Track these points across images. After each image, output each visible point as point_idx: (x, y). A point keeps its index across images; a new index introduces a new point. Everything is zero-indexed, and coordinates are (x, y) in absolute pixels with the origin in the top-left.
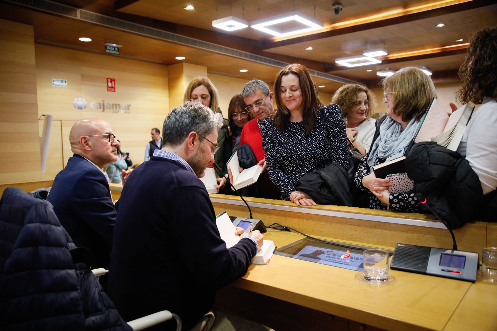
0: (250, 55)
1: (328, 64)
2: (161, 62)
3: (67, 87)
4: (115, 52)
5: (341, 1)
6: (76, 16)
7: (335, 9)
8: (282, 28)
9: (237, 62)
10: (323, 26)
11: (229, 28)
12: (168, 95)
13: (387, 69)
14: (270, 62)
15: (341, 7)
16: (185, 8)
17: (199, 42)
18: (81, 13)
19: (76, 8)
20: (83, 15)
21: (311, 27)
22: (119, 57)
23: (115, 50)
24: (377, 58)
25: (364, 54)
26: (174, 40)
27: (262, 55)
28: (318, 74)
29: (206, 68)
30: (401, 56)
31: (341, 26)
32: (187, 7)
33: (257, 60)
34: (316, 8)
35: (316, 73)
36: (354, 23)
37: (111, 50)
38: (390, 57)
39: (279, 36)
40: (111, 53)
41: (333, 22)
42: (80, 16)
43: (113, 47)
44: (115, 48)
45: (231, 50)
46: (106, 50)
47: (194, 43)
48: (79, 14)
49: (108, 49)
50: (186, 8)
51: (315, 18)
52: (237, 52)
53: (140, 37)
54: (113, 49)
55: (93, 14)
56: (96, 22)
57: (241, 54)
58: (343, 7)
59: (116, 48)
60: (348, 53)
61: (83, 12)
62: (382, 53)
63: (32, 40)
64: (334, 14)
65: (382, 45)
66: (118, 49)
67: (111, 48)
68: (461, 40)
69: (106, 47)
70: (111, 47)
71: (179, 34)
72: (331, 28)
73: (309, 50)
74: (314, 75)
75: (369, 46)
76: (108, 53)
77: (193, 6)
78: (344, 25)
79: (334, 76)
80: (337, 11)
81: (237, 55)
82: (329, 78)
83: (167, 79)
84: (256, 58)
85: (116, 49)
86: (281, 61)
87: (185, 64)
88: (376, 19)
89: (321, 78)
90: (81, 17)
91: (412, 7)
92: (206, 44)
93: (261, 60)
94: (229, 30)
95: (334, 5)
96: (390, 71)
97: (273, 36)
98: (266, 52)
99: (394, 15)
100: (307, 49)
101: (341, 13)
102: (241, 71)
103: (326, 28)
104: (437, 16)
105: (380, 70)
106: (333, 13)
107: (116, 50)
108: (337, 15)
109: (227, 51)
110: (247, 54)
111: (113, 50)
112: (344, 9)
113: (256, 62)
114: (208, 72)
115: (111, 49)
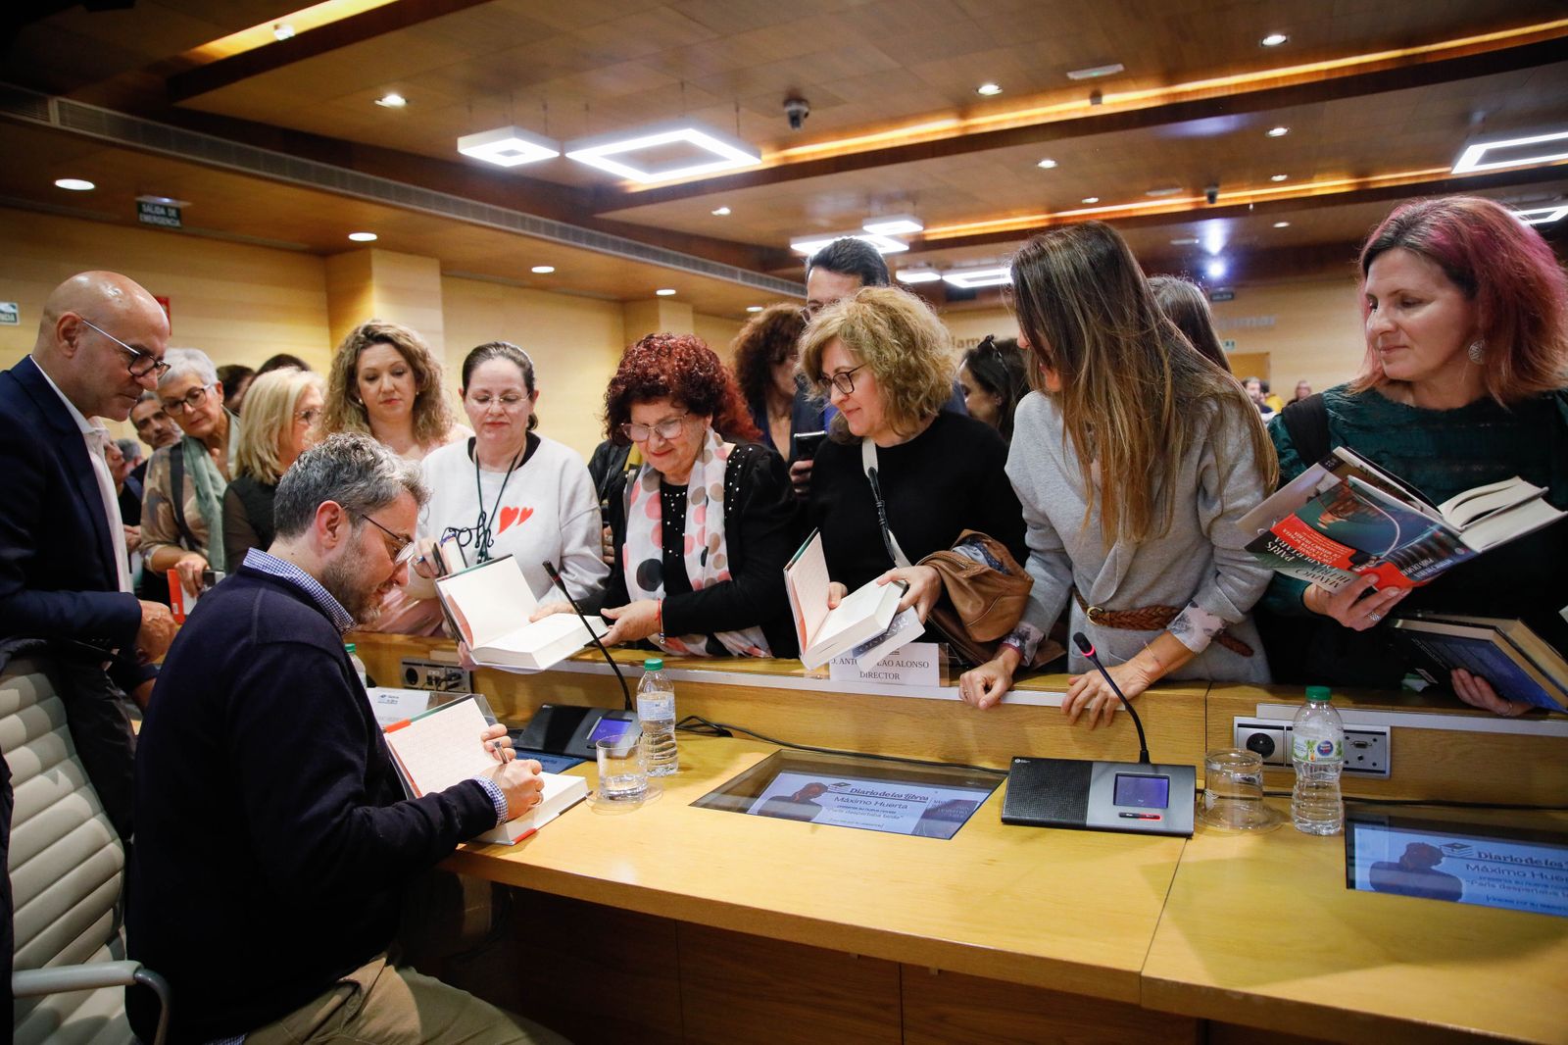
0: (561, 228)
1: (771, 250)
2: (305, 246)
3: (18, 323)
4: (169, 222)
5: (806, 96)
6: (48, 120)
7: (790, 113)
8: (651, 160)
9: (523, 246)
10: (759, 156)
11: (504, 157)
12: (327, 341)
13: (922, 264)
14: (616, 246)
15: (805, 109)
16: (378, 102)
17: (417, 192)
18: (61, 108)
19: (45, 95)
20: (67, 115)
21: (728, 160)
22: (179, 234)
23: (167, 216)
24: (895, 238)
25: (865, 228)
26: (346, 189)
27: (596, 229)
28: (745, 277)
29: (436, 262)
30: (955, 231)
31: (804, 155)
32: (383, 100)
33: (580, 241)
34: (742, 110)
35: (739, 275)
36: (838, 149)
37: (157, 215)
38: (930, 234)
39: (639, 180)
40: (156, 224)
41: (784, 144)
42: (58, 120)
43: (162, 206)
44: (169, 210)
45: (507, 214)
46: (141, 216)
47: (405, 195)
49: (148, 213)
51: (738, 135)
52: (524, 219)
53: (245, 180)
54: (163, 211)
55: (100, 113)
56: (111, 135)
57: (535, 226)
58: (810, 108)
59: (172, 208)
60: (824, 223)
62: (910, 227)
64: (789, 126)
65: (909, 206)
66: (178, 210)
67: (157, 208)
68: (1093, 200)
69: (140, 205)
70: (154, 206)
71: (357, 170)
72: (778, 159)
73: (720, 216)
74: (734, 281)
75: (876, 208)
76: (147, 224)
77: (403, 97)
78: (813, 154)
79: (786, 281)
80: (795, 119)
81: (524, 228)
82: (775, 287)
83: (323, 296)
84: (577, 237)
85: (173, 213)
86: (646, 242)
87: (375, 253)
88: (892, 140)
89: (753, 288)
90: (62, 121)
91: (982, 116)
92: (438, 199)
93: (590, 240)
94: (507, 163)
95: (787, 102)
96: (929, 269)
97: (624, 179)
98: (604, 220)
99: (937, 132)
100: (715, 213)
101: (805, 123)
102: (536, 270)
103: (768, 159)
104: (1039, 141)
105: (905, 268)
106: (784, 123)
107: (170, 215)
108: (797, 129)
109: (496, 216)
110: (553, 226)
111: (161, 215)
112: (812, 114)
113: (579, 248)
114: (442, 274)
115: (158, 213)
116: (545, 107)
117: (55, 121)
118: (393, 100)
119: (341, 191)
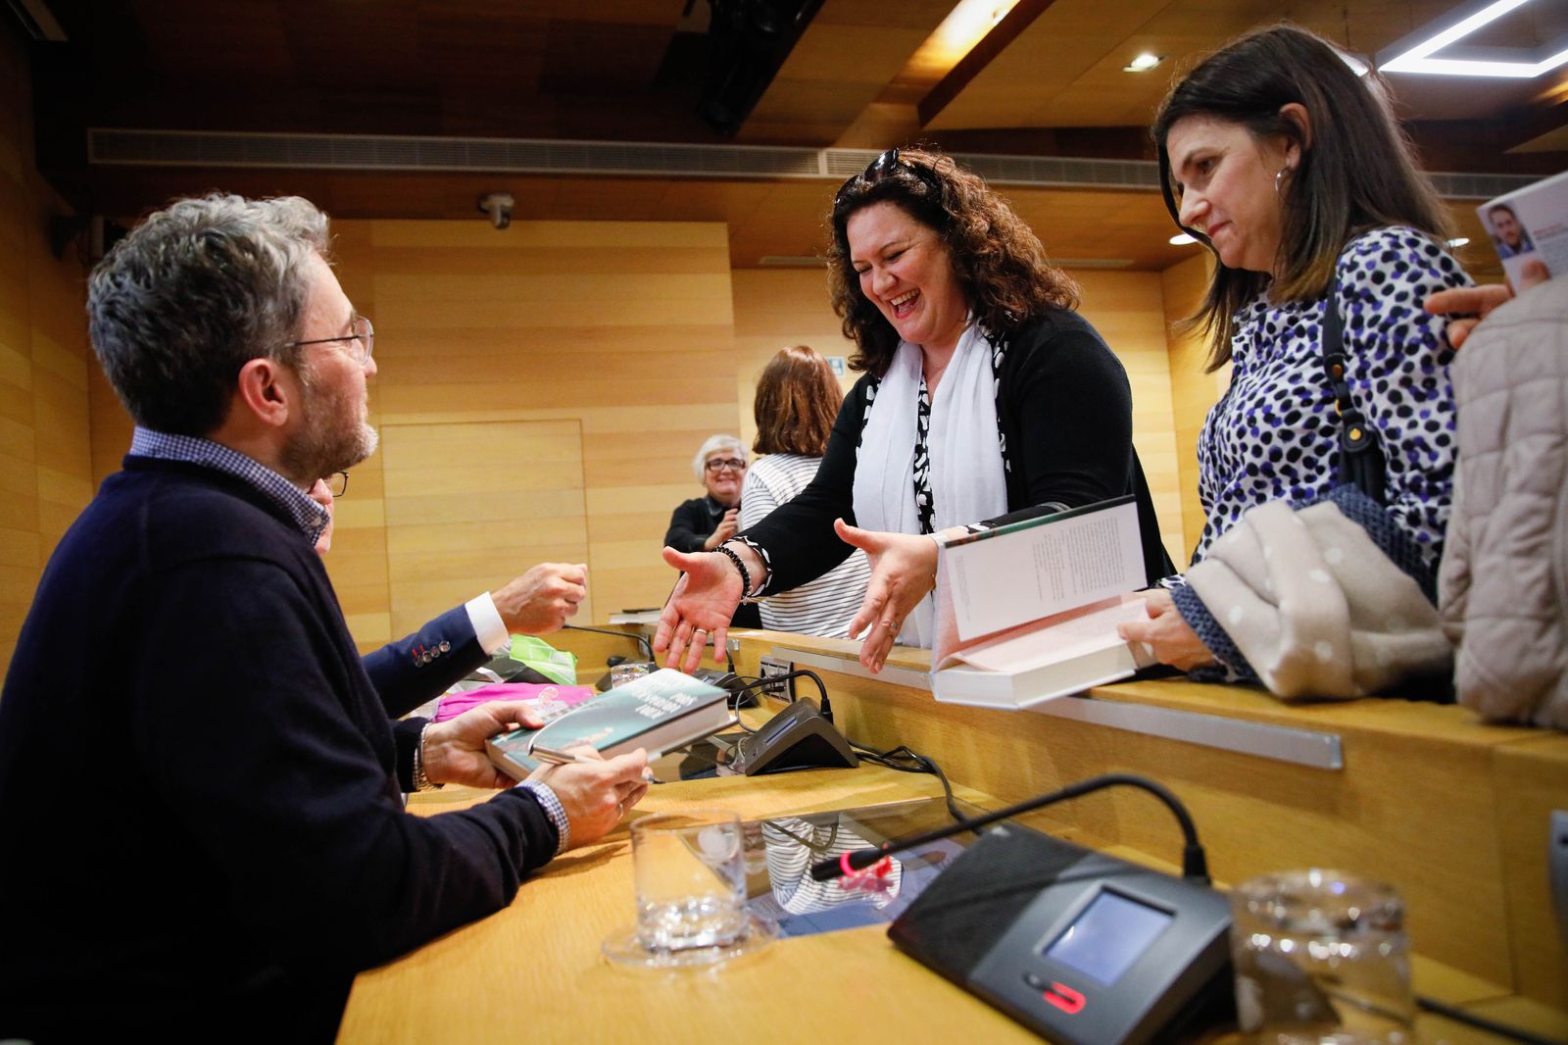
0: (1458, 181)
2: (1129, 262)
6: (816, 169)
12: (1166, 367)
16: (1128, 69)
18: (830, 160)
19: (813, 150)
20: (835, 164)
26: (1132, 180)
32: (1133, 64)
42: (826, 170)
48: (827, 166)
50: (1130, 66)
55: (864, 155)
61: (838, 154)
63: (726, 262)
77: (1155, 55)
83: (1162, 316)
84: (1486, 187)
90: (831, 170)
98: (1520, 155)
116: (1345, 13)
117: (824, 172)
118: (1144, 61)
119: (1131, 186)
